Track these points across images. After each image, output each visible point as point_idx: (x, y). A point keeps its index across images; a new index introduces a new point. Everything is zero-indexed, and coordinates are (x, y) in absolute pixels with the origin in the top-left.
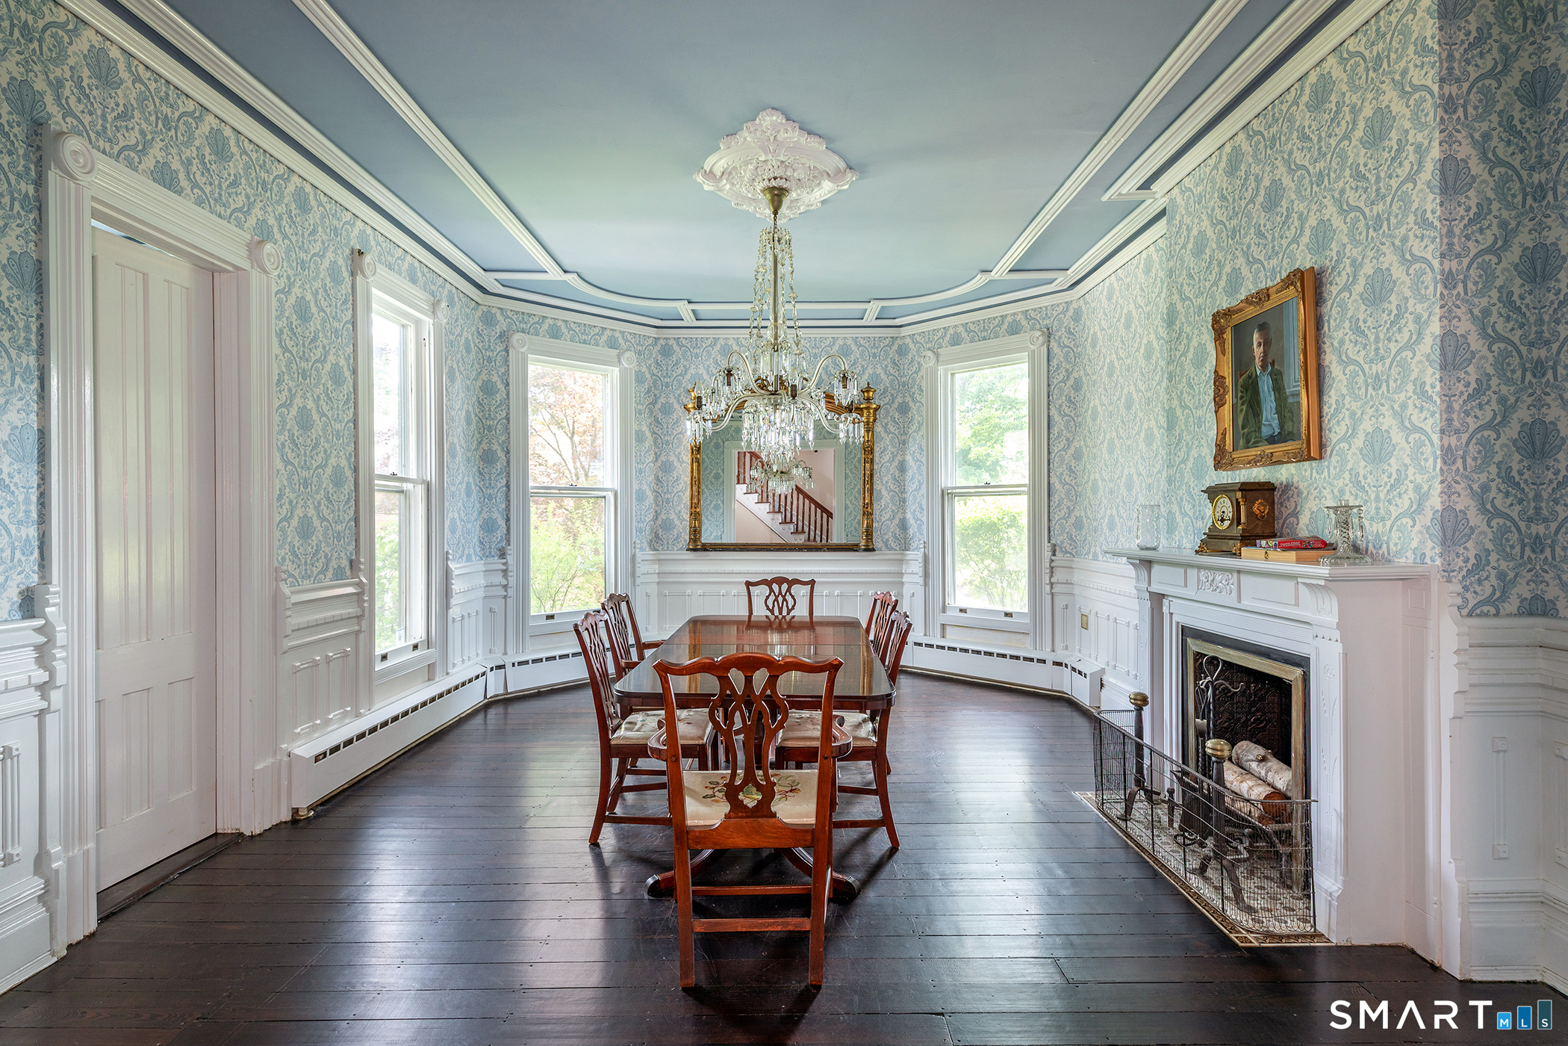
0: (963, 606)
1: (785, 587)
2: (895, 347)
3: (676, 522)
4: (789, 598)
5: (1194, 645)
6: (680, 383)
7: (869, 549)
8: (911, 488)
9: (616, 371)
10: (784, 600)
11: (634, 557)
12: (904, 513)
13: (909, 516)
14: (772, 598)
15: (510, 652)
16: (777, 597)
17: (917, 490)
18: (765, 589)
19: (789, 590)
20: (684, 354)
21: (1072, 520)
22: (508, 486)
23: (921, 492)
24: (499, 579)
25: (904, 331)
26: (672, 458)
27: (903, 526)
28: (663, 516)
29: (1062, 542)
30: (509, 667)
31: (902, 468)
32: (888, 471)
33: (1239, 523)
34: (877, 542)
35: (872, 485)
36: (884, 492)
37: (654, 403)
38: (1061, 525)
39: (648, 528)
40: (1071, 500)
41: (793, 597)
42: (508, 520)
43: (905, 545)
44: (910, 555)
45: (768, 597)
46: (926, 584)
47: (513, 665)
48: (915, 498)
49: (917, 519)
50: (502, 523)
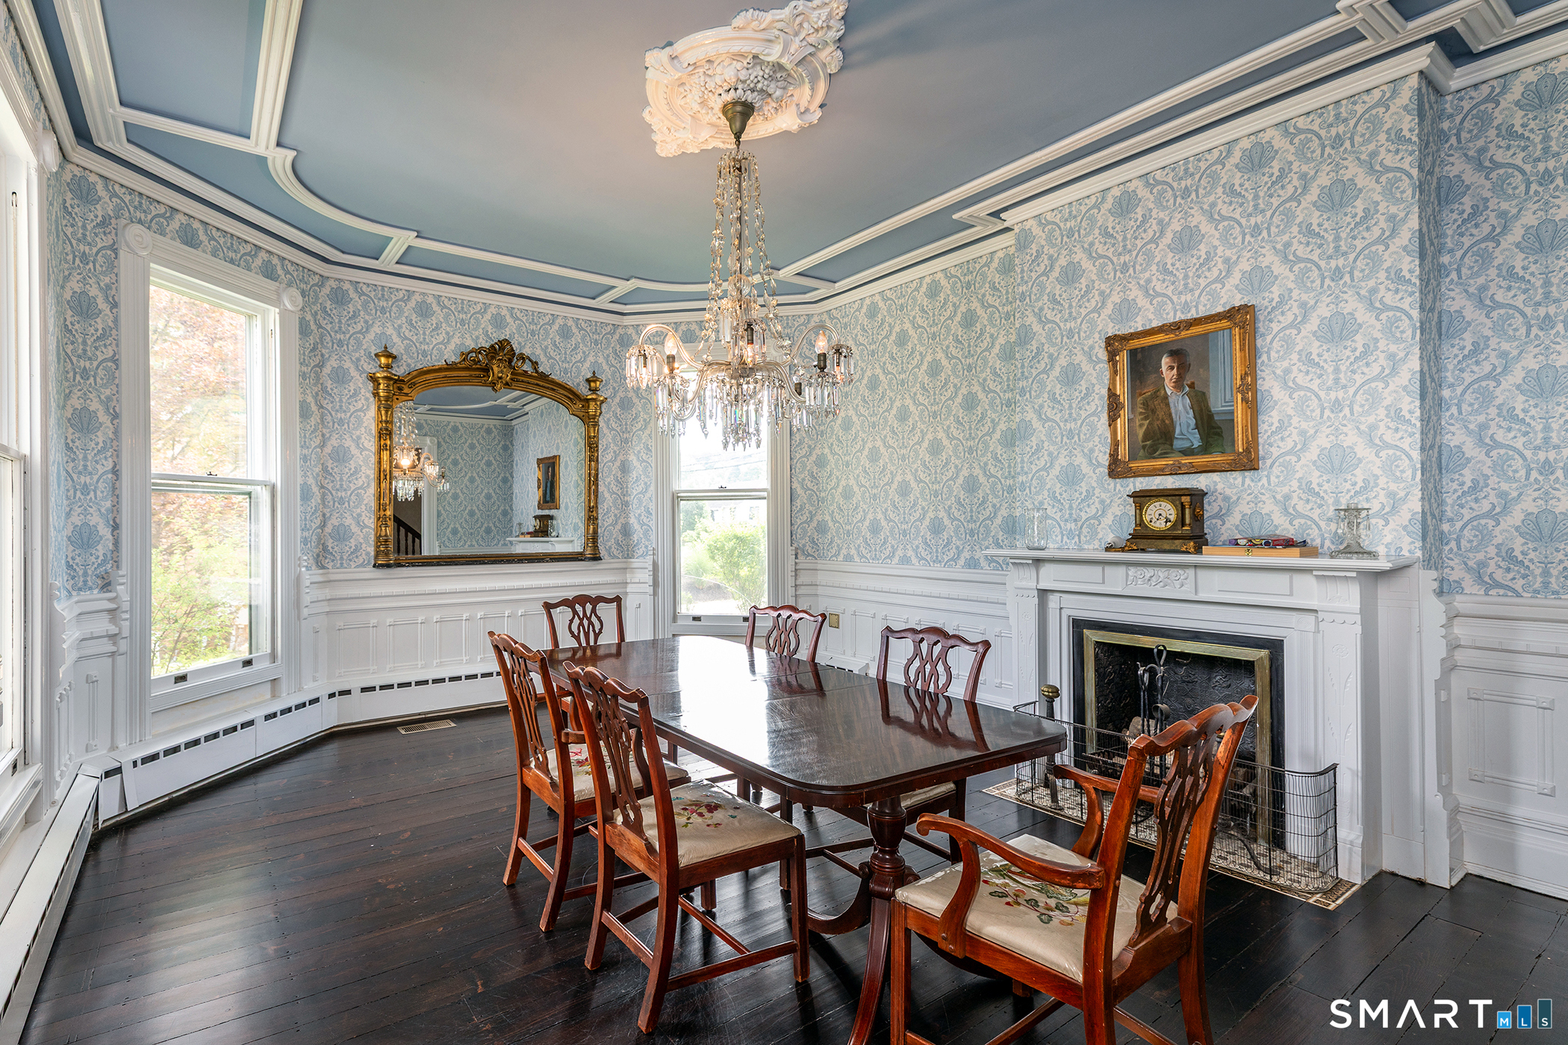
0: (697, 613)
1: (589, 607)
2: (617, 337)
3: (355, 529)
4: (594, 619)
5: (1092, 636)
6: (359, 344)
7: (596, 558)
8: (635, 490)
9: (274, 313)
10: (591, 623)
11: (298, 579)
12: (627, 517)
13: (633, 520)
14: (577, 621)
15: (122, 745)
16: (581, 620)
17: (644, 492)
18: (568, 612)
19: (594, 611)
20: (365, 305)
21: (814, 524)
22: (116, 472)
23: (648, 495)
24: (102, 625)
25: (628, 321)
26: (348, 443)
27: (626, 531)
28: (334, 521)
29: (804, 545)
30: (127, 770)
31: (625, 468)
32: (610, 471)
33: (1183, 525)
34: (603, 553)
35: (597, 486)
36: (607, 495)
37: (321, 366)
38: (804, 529)
39: (314, 538)
40: (813, 505)
41: (599, 619)
42: (116, 527)
43: (627, 551)
44: (636, 562)
45: (571, 621)
46: (655, 594)
47: (135, 764)
48: (640, 501)
49: (642, 524)
50: (105, 532)
